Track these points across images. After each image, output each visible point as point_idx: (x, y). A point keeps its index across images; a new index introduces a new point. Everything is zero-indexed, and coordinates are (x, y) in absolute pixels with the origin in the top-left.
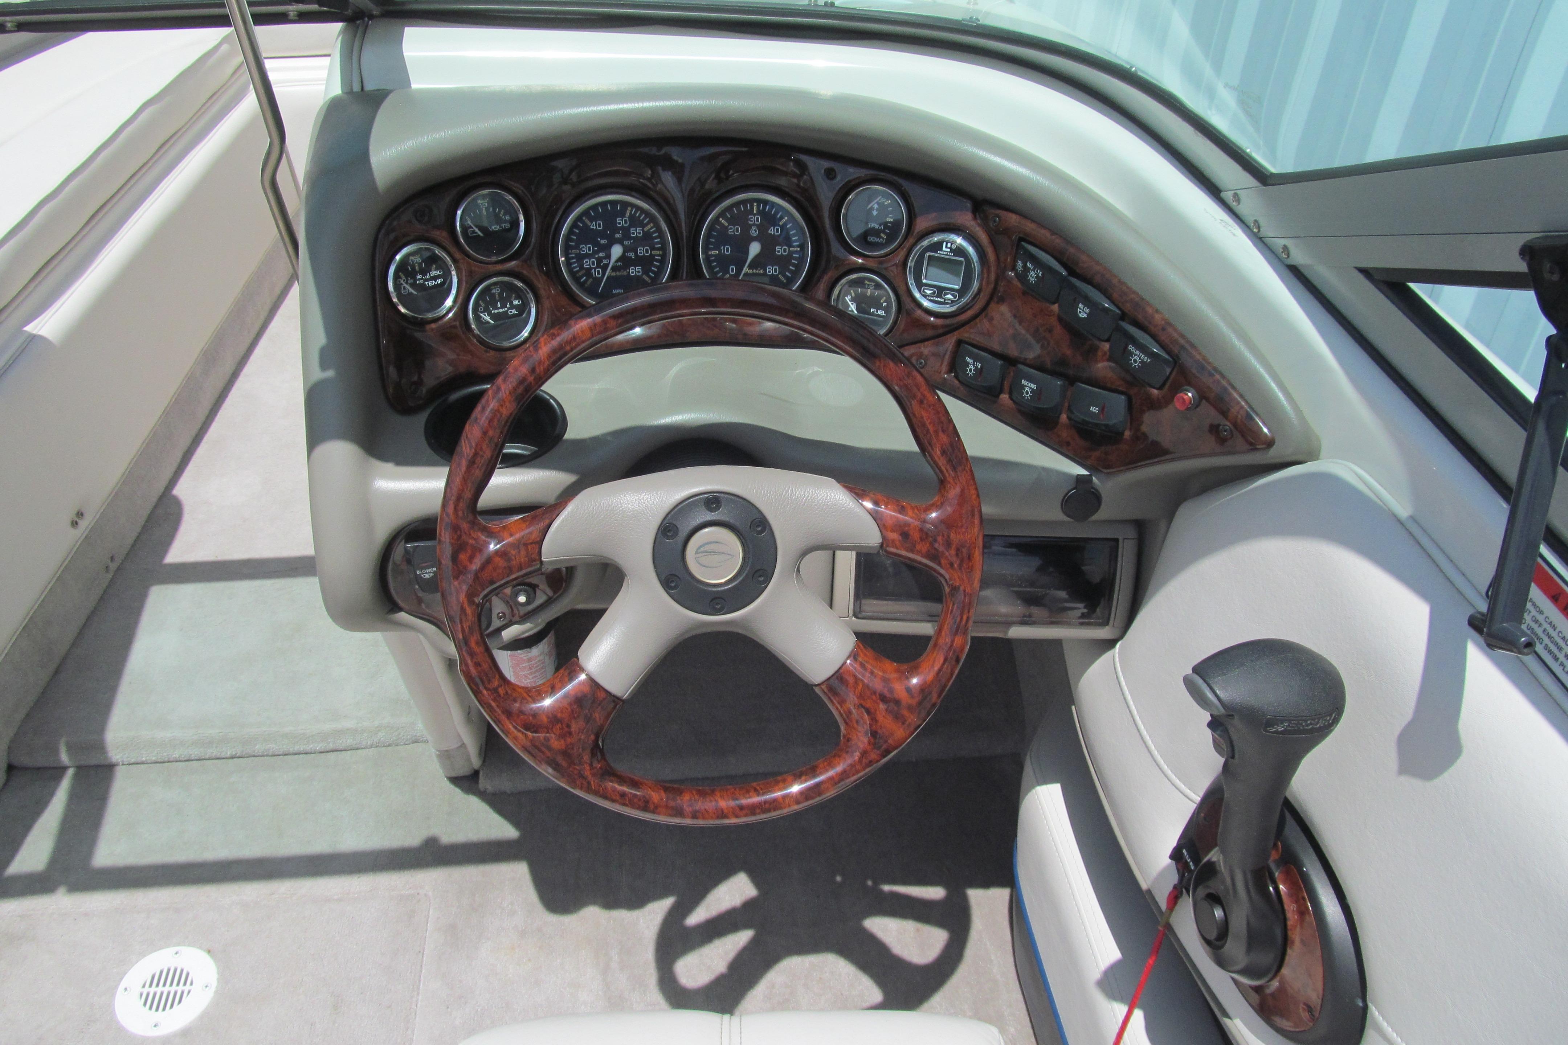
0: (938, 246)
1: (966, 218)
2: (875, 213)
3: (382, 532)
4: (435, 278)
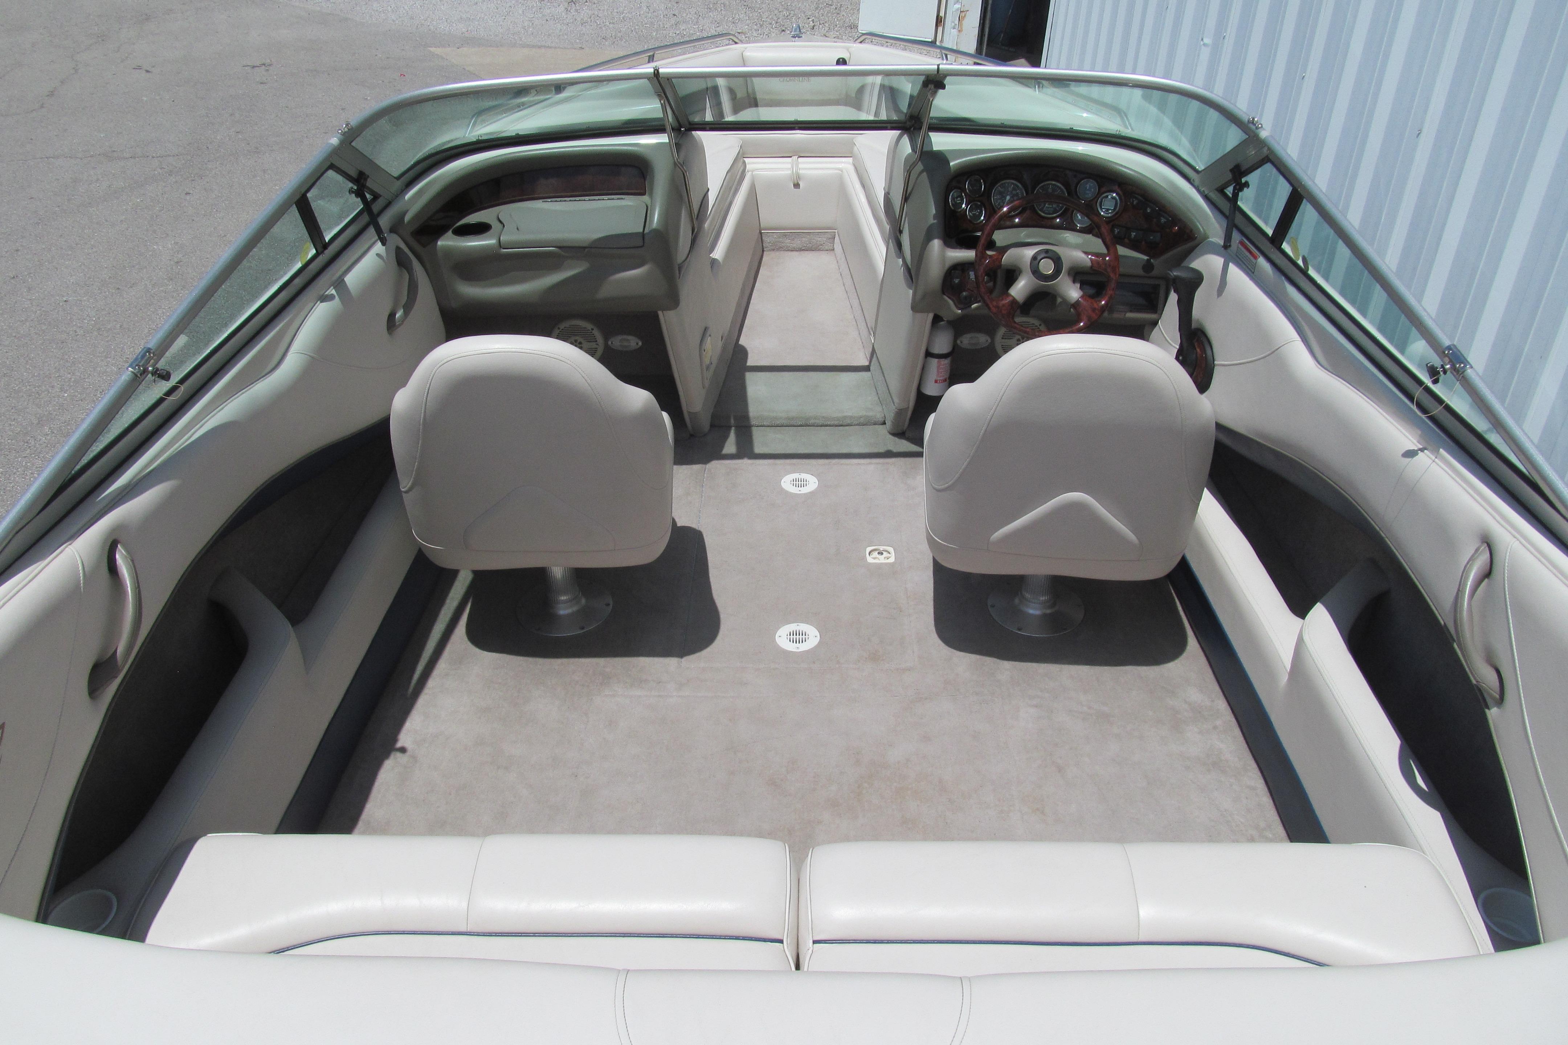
0: (1107, 196)
1: (1116, 188)
2: (1088, 188)
3: (948, 265)
4: (959, 200)
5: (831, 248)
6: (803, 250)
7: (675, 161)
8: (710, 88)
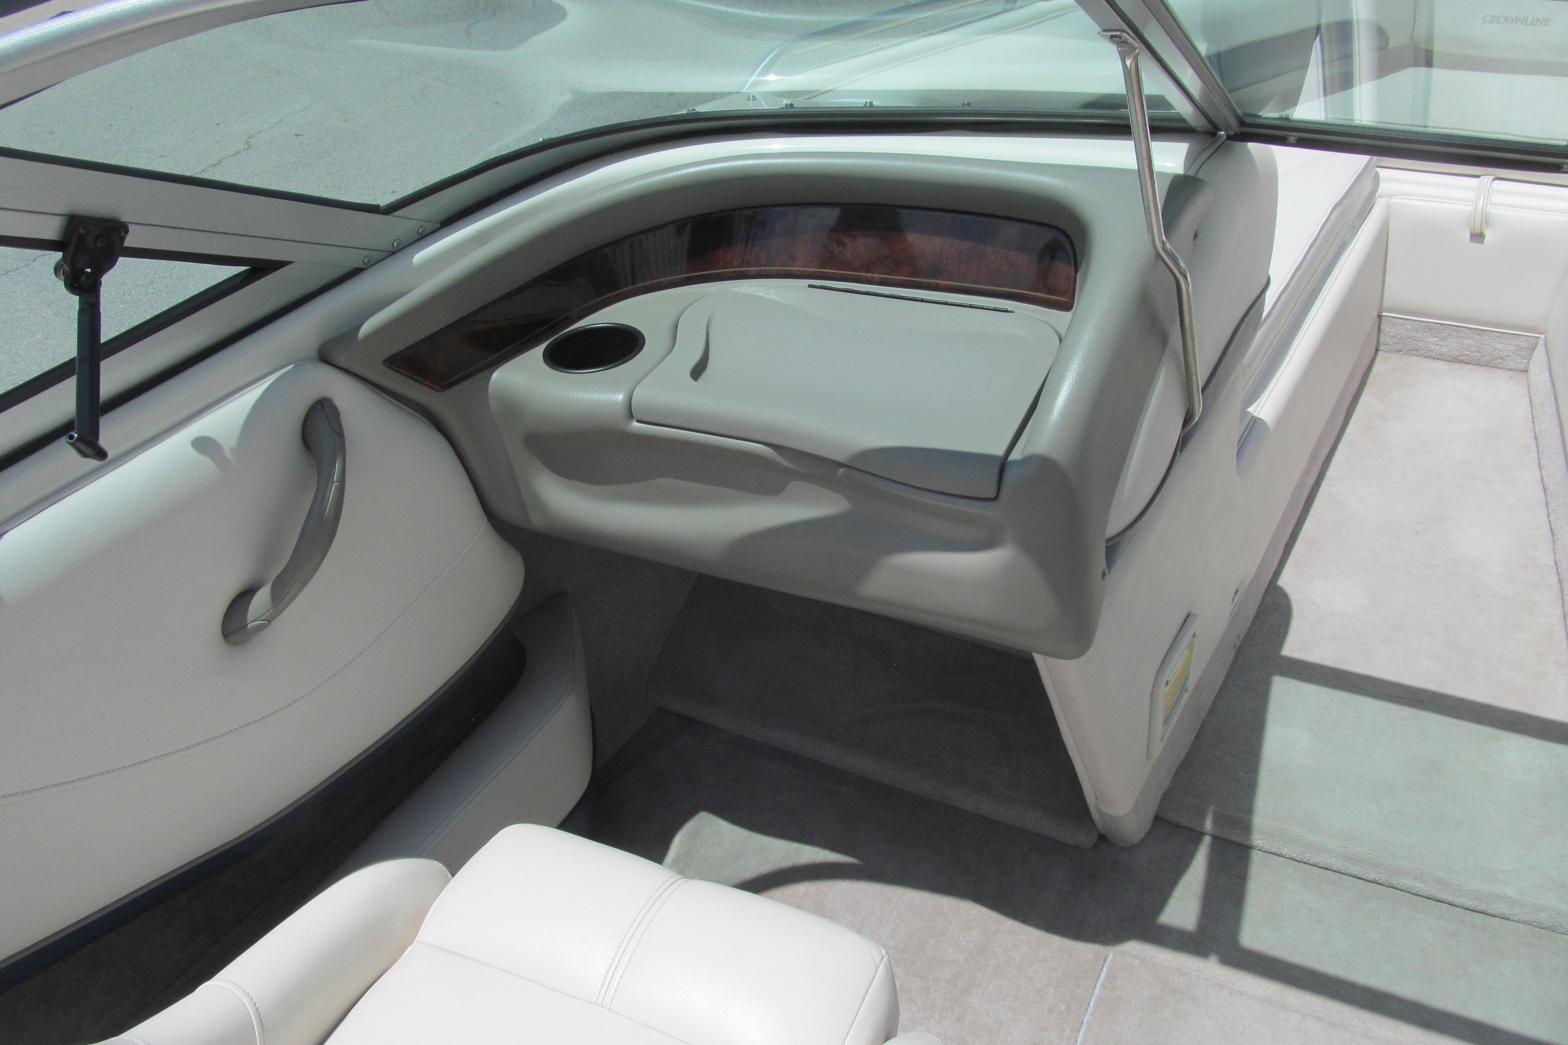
5: (1521, 367)
6: (1460, 361)
7: (1155, 248)
8: (1328, 26)
